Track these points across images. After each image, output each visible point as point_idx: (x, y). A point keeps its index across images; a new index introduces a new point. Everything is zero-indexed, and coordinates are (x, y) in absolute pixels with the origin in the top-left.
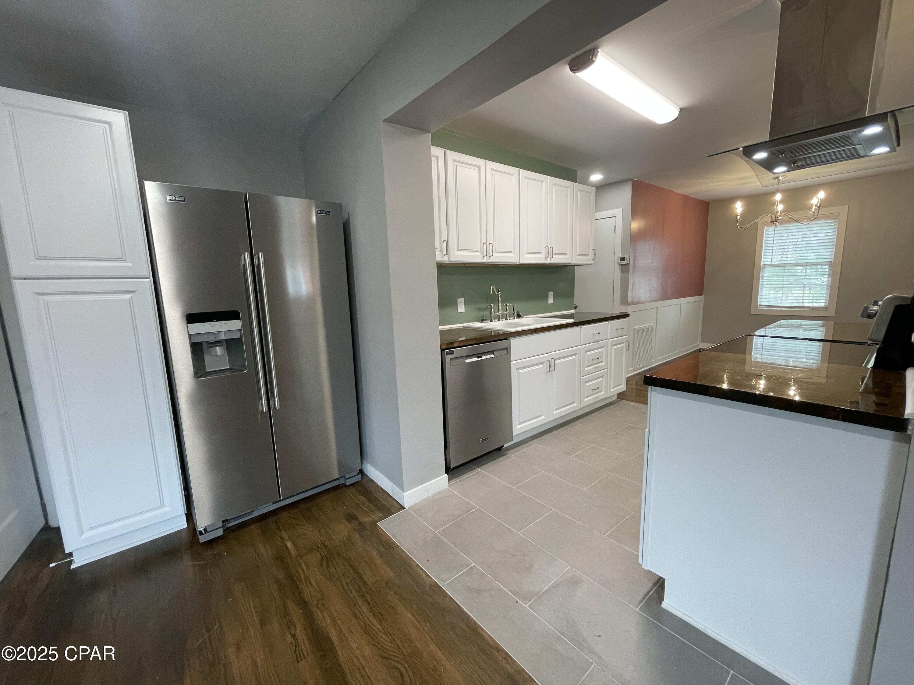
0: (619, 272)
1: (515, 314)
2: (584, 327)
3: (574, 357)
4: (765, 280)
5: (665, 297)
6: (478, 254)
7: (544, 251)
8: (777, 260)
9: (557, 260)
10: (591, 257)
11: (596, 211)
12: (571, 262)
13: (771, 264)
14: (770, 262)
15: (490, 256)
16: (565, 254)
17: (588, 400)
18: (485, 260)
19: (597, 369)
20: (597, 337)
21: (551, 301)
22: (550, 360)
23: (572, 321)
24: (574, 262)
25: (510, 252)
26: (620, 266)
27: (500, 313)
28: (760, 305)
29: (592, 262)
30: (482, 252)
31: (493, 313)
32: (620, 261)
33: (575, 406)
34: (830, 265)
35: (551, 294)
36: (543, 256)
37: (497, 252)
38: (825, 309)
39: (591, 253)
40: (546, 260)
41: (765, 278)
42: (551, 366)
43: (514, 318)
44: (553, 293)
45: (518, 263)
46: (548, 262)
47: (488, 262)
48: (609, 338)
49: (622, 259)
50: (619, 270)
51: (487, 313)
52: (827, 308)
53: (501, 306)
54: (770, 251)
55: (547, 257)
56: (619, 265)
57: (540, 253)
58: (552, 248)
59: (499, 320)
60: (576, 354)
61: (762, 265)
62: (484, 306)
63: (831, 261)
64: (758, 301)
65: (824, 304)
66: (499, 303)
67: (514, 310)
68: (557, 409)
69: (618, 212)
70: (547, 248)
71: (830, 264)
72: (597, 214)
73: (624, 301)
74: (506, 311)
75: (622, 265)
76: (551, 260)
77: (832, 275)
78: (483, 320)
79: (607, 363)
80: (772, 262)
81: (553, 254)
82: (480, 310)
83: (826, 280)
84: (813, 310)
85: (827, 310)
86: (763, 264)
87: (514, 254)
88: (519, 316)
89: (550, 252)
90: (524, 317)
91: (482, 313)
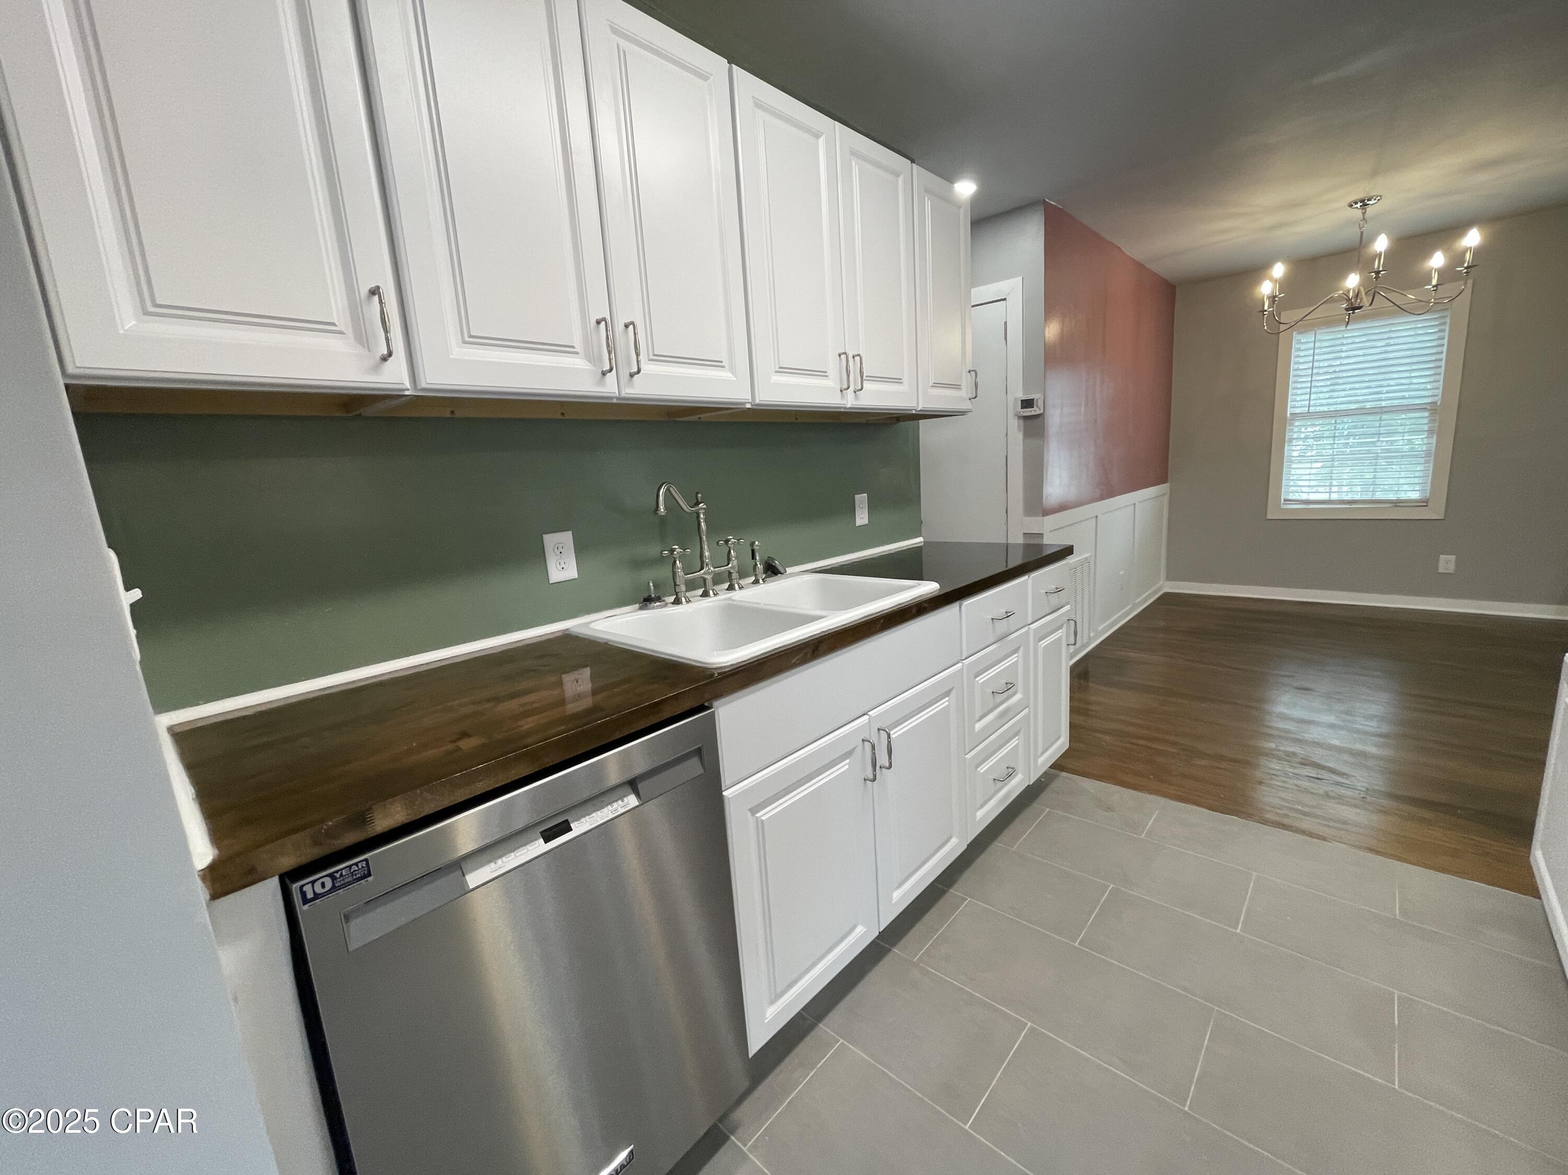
0: (1020, 436)
1: (760, 567)
2: (968, 603)
3: (940, 704)
4: (1294, 448)
5: (1107, 491)
6: (577, 362)
7: (833, 366)
8: (1321, 403)
9: (874, 397)
10: (965, 393)
12: (915, 405)
13: (1308, 412)
14: (1307, 409)
15: (632, 375)
16: (898, 381)
17: (984, 815)
18: (610, 388)
19: (1005, 717)
20: (1001, 627)
21: (862, 518)
22: (874, 739)
23: (933, 587)
24: (921, 405)
25: (717, 364)
26: (1021, 421)
27: (707, 573)
28: (1285, 500)
29: (966, 407)
30: (593, 358)
31: (680, 572)
32: (1020, 410)
33: (952, 847)
34: (1430, 410)
35: (861, 499)
36: (831, 383)
37: (658, 358)
38: (1423, 503)
39: (966, 381)
40: (843, 397)
41: (1294, 443)
42: (878, 755)
43: (756, 582)
44: (866, 494)
45: (748, 406)
46: (849, 402)
47: (623, 395)
48: (1030, 620)
49: (1027, 404)
50: (1019, 430)
51: (664, 572)
52: (1427, 503)
53: (710, 550)
54: (1304, 385)
55: (846, 386)
56: (1019, 417)
57: (823, 374)
58: (857, 358)
59: (705, 594)
60: (950, 690)
61: (1288, 415)
62: (653, 550)
63: (1435, 403)
64: (1283, 490)
65: (1418, 492)
66: (701, 538)
67: (753, 557)
68: (902, 883)
69: (1013, 288)
70: (843, 357)
71: (1433, 409)
73: (1034, 508)
74: (729, 560)
75: (1026, 418)
76: (856, 398)
77: (1437, 431)
78: (648, 600)
79: (1028, 691)
80: (1311, 408)
81: (862, 377)
82: (638, 564)
83: (1421, 441)
84: (1396, 506)
85: (1426, 506)
86: (1290, 414)
87: (732, 370)
88: (772, 570)
89: (853, 369)
90: (789, 570)
91: (643, 576)
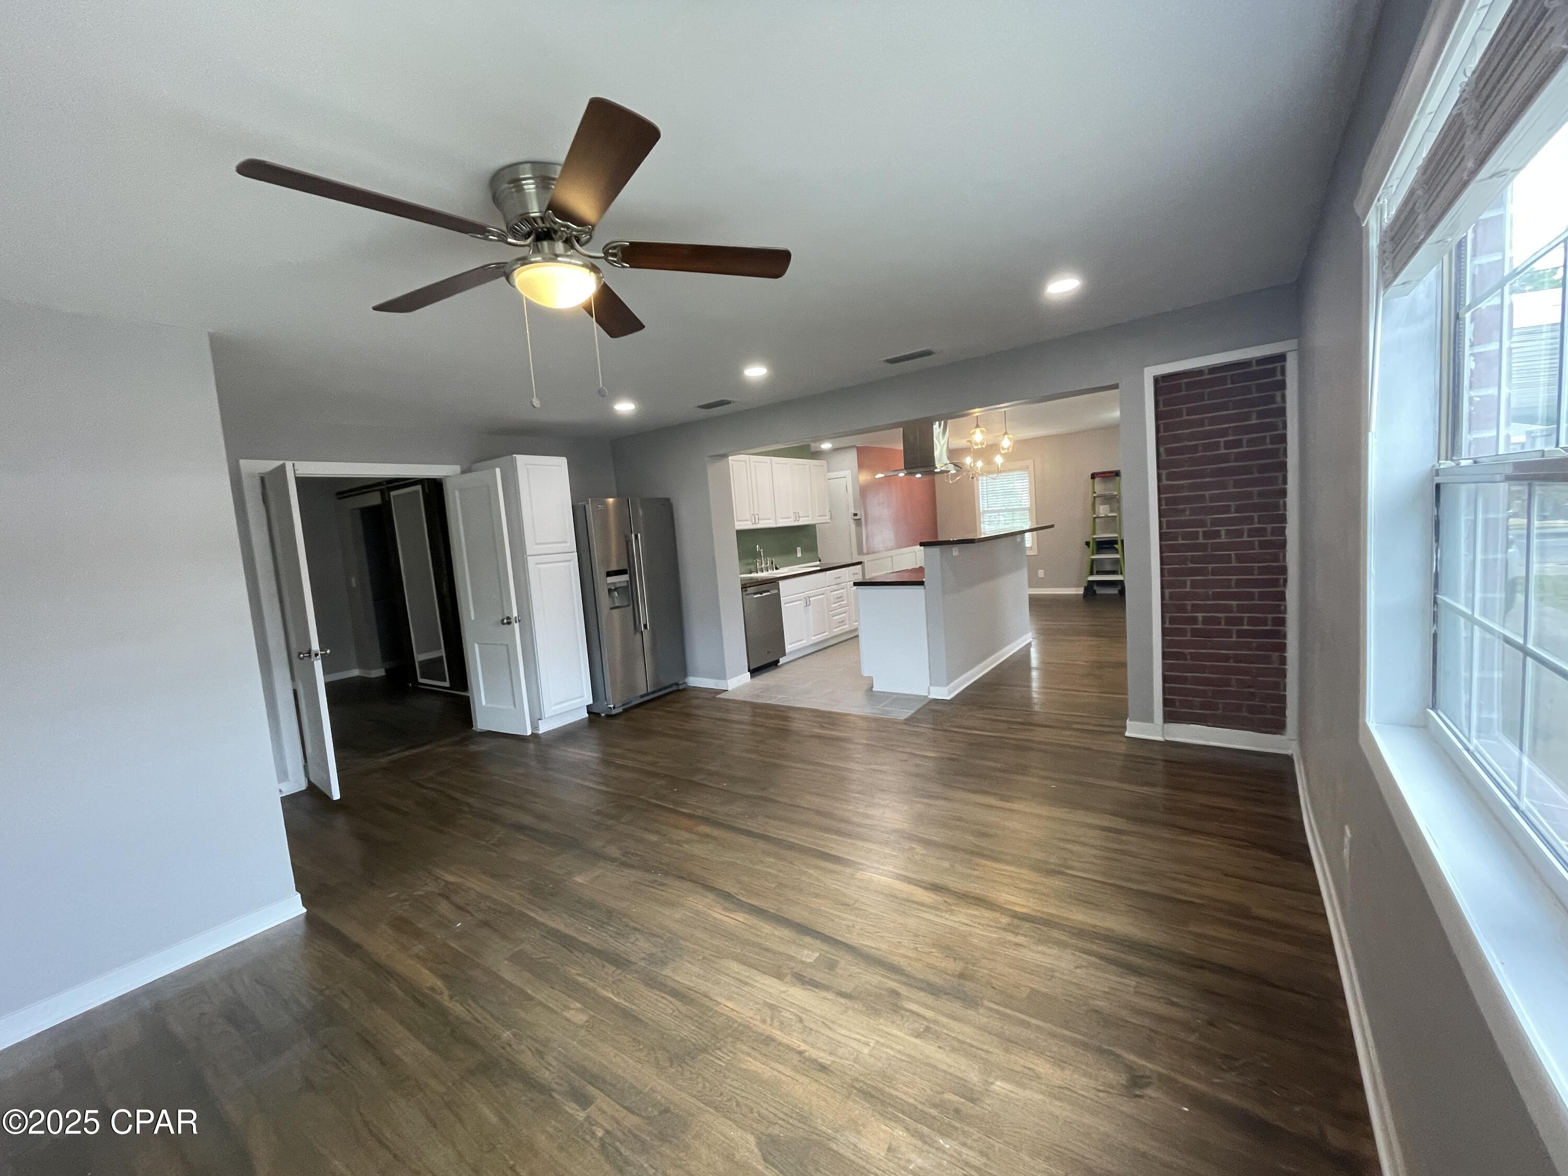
0: (854, 526)
1: (774, 566)
2: (828, 572)
3: (822, 596)
5: (899, 546)
6: (749, 522)
7: (792, 516)
8: (992, 506)
9: (802, 522)
10: (828, 517)
11: (829, 471)
12: (813, 522)
14: (987, 509)
15: (757, 523)
16: (809, 517)
17: (837, 631)
18: (754, 527)
19: (841, 607)
20: (838, 581)
21: (799, 555)
22: (806, 598)
23: (819, 568)
25: (770, 519)
27: (763, 566)
29: (829, 521)
30: (751, 521)
32: (853, 517)
33: (826, 635)
34: (1029, 510)
35: (799, 549)
36: (792, 519)
39: (828, 514)
40: (795, 522)
41: (985, 523)
42: (807, 604)
43: (773, 569)
45: (775, 527)
46: (796, 524)
47: (756, 527)
48: (847, 581)
49: (855, 515)
50: (853, 524)
51: (752, 567)
53: (764, 561)
54: (986, 499)
55: (795, 520)
56: (853, 520)
57: (790, 517)
58: (798, 513)
59: (763, 572)
60: (824, 594)
61: (981, 511)
62: (751, 561)
63: (1028, 507)
66: (762, 558)
67: (772, 564)
68: (814, 636)
69: (848, 473)
70: (795, 513)
72: (830, 474)
73: (860, 552)
74: (767, 564)
75: (855, 520)
76: (798, 522)
77: (1031, 518)
78: (751, 573)
79: (848, 601)
80: (989, 509)
81: (799, 517)
82: (749, 564)
85: (1030, 550)
87: (773, 520)
88: (777, 569)
89: (797, 516)
90: (784, 567)
91: (749, 567)
